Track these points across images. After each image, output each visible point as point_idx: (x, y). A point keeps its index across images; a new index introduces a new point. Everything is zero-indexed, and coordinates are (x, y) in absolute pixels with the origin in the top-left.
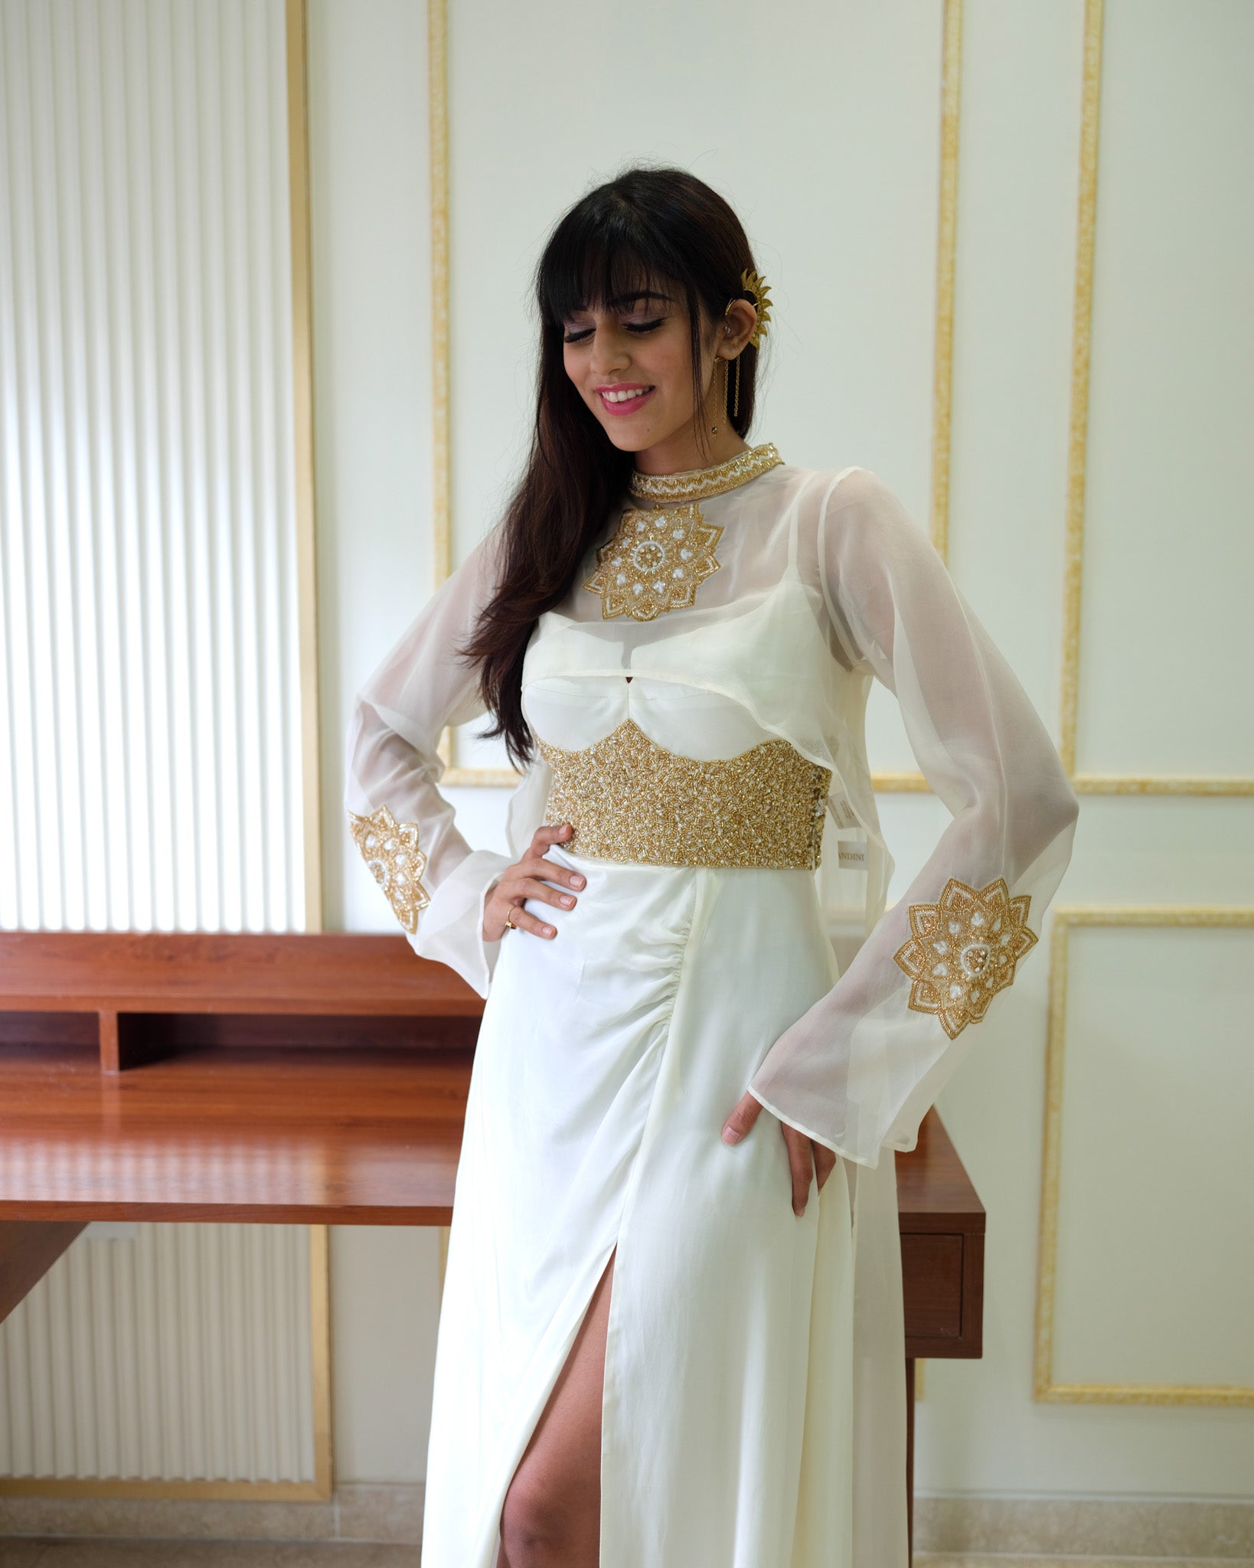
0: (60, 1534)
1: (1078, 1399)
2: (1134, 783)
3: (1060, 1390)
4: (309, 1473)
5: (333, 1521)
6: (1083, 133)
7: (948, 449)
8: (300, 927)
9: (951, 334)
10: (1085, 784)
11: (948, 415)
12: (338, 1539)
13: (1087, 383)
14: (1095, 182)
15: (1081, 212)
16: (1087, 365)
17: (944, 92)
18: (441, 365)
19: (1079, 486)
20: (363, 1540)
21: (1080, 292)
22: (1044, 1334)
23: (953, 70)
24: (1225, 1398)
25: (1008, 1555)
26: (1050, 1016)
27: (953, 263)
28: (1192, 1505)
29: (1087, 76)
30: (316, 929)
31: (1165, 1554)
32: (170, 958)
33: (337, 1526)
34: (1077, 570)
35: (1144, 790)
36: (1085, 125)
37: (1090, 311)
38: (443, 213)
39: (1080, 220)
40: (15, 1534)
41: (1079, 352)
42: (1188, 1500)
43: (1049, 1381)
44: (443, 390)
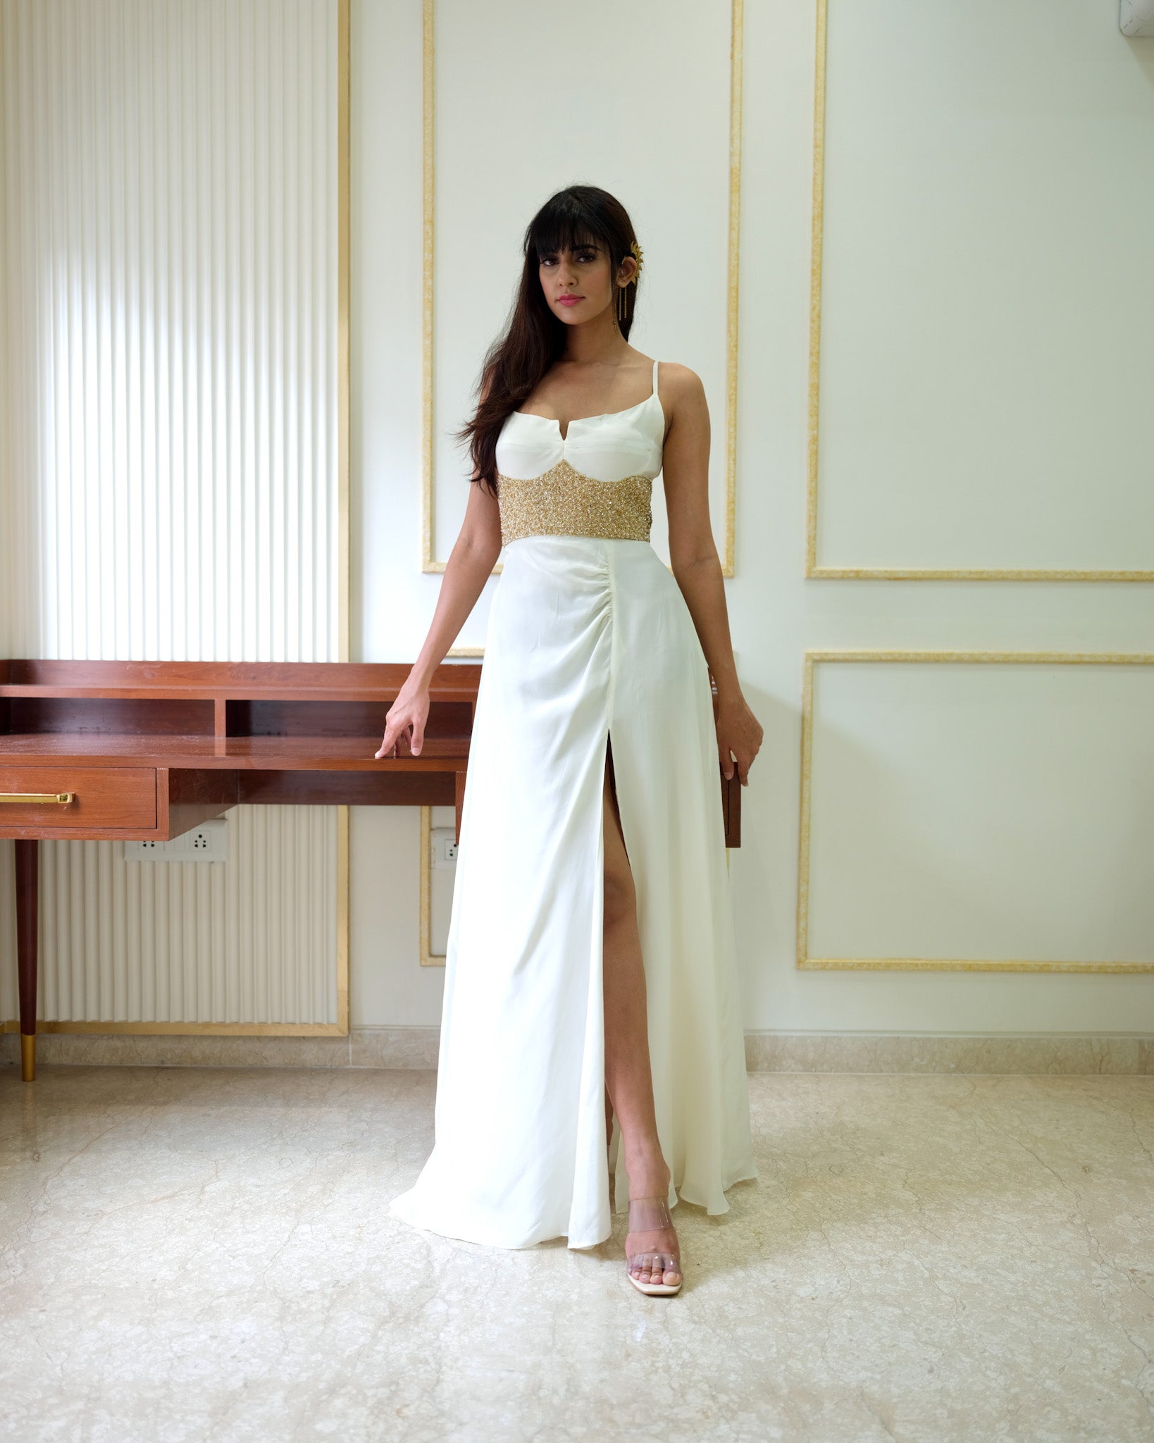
0: (169, 1065)
1: (823, 967)
2: (852, 571)
3: (813, 961)
4: (333, 1019)
5: (348, 1054)
6: (814, 179)
7: (736, 366)
8: (335, 660)
9: (737, 297)
10: (822, 572)
11: (736, 346)
12: (351, 1066)
13: (819, 327)
14: (822, 209)
15: (814, 225)
16: (819, 316)
17: (731, 155)
18: (428, 313)
19: (816, 390)
20: (366, 1067)
21: (813, 272)
22: (802, 924)
23: (737, 141)
24: (917, 965)
25: (782, 1073)
26: (803, 718)
27: (738, 255)
28: (898, 1038)
29: (816, 146)
30: (345, 660)
31: (881, 1071)
32: (254, 678)
33: (350, 1058)
34: (815, 440)
35: (859, 577)
36: (815, 174)
37: (820, 284)
38: (431, 223)
39: (813, 231)
40: (140, 1065)
41: (814, 309)
42: (896, 1035)
43: (806, 955)
44: (429, 327)
